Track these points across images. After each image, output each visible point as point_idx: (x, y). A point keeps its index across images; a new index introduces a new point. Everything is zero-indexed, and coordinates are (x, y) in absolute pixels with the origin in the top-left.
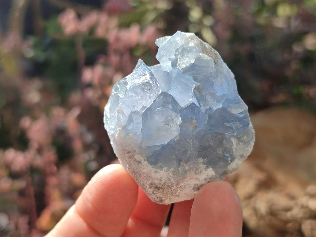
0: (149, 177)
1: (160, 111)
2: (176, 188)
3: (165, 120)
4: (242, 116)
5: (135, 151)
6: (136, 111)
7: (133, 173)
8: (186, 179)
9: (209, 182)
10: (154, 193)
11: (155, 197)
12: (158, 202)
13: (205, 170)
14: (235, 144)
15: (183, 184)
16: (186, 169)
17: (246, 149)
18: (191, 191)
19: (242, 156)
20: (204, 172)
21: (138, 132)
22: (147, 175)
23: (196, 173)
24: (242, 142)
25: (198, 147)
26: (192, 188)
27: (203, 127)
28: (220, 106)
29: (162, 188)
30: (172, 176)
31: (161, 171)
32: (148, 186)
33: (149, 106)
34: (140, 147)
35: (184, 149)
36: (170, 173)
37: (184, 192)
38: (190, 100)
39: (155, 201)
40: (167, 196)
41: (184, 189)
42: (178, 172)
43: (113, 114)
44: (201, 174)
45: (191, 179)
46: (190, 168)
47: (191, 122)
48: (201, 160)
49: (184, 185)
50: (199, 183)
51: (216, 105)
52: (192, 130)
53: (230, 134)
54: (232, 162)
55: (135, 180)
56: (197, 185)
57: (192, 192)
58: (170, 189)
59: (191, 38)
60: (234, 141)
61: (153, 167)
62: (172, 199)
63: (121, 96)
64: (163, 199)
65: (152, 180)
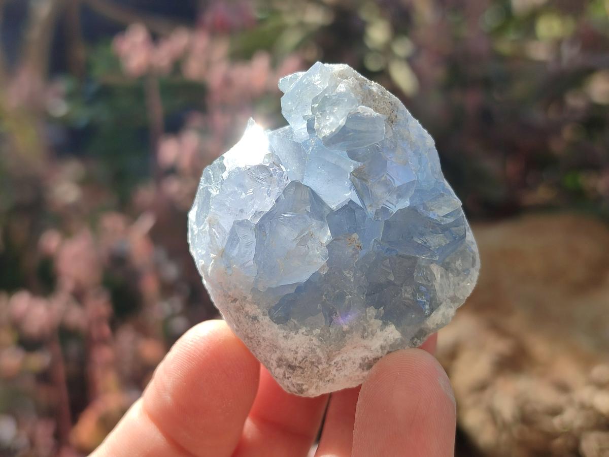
0: (274, 347)
1: (289, 219)
2: (327, 366)
3: (298, 236)
4: (450, 220)
5: (245, 298)
6: (243, 221)
7: (247, 339)
8: (345, 348)
9: (389, 352)
10: (287, 376)
11: (290, 384)
12: (296, 393)
13: (382, 330)
14: (438, 276)
15: (340, 359)
16: (344, 330)
17: (462, 284)
18: (356, 371)
19: (454, 299)
20: (379, 333)
21: (247, 262)
22: (270, 344)
23: (363, 337)
24: (452, 271)
25: (365, 286)
26: (357, 366)
27: (374, 246)
28: (406, 203)
29: (301, 368)
30: (317, 344)
31: (295, 334)
32: (275, 364)
33: (267, 210)
34: (254, 290)
35: (337, 291)
36: (314, 339)
37: (342, 373)
38: (346, 195)
39: (291, 392)
40: (311, 382)
41: (343, 368)
42: (328, 335)
43: (201, 228)
44: (372, 338)
45: (355, 347)
46: (351, 327)
47: (350, 240)
48: (371, 310)
49: (342, 360)
50: (371, 355)
51: (397, 202)
52: (351, 254)
53: (428, 258)
54: (434, 312)
55: (251, 351)
56: (367, 360)
57: (358, 373)
58: (315, 368)
59: (343, 76)
60: (436, 270)
61: (281, 328)
62: (321, 387)
63: (214, 192)
64: (304, 387)
65: (281, 352)
